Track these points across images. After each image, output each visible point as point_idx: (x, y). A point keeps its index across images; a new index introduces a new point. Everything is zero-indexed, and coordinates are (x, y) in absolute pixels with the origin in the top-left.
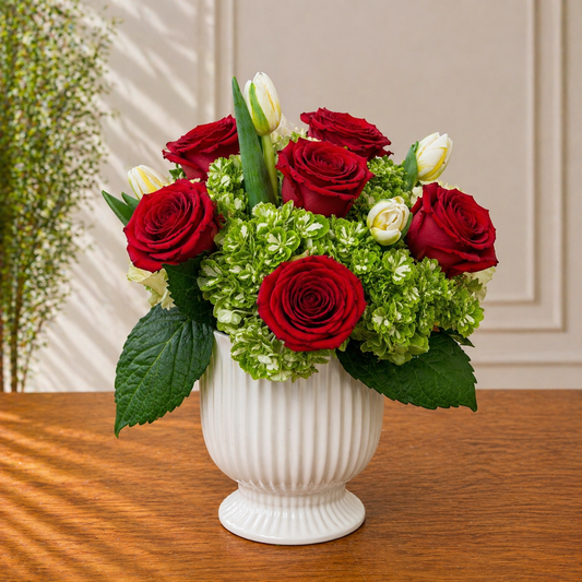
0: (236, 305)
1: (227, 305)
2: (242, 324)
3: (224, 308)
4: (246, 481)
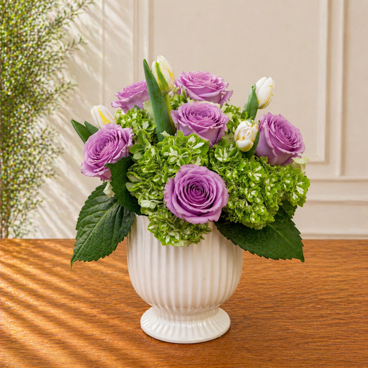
0: (153, 197)
1: (147, 198)
2: (156, 209)
3: (145, 199)
4: (157, 305)
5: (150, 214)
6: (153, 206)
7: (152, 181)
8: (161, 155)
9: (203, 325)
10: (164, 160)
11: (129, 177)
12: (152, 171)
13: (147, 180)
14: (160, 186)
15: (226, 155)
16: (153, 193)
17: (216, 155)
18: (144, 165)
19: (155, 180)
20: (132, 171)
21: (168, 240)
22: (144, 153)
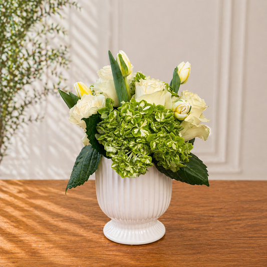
5: (113, 156)
6: (115, 151)
7: (114, 134)
8: (120, 116)
9: (146, 231)
10: (122, 119)
11: (98, 130)
12: (114, 127)
13: (111, 133)
14: (119, 137)
15: (163, 117)
16: (114, 142)
17: (156, 117)
18: (108, 123)
19: (115, 133)
20: (100, 126)
21: (125, 174)
22: (108, 114)
